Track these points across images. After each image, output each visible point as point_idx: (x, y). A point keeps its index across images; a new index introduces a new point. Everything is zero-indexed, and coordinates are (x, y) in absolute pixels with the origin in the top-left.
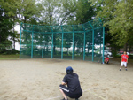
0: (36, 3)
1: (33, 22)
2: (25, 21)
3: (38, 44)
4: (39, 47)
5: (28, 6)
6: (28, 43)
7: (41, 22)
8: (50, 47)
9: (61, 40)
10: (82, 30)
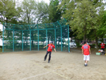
0: (16, 7)
2: (7, 21)
3: (19, 39)
4: (20, 41)
5: (9, 9)
6: (10, 39)
7: (21, 22)
8: (29, 41)
10: (53, 27)
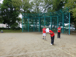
0: (30, 2)
1: (29, 12)
2: (24, 12)
3: (31, 24)
4: (32, 25)
5: (26, 4)
6: (26, 24)
7: (33, 12)
8: (38, 25)
9: (44, 21)
10: (56, 15)
